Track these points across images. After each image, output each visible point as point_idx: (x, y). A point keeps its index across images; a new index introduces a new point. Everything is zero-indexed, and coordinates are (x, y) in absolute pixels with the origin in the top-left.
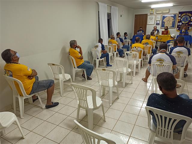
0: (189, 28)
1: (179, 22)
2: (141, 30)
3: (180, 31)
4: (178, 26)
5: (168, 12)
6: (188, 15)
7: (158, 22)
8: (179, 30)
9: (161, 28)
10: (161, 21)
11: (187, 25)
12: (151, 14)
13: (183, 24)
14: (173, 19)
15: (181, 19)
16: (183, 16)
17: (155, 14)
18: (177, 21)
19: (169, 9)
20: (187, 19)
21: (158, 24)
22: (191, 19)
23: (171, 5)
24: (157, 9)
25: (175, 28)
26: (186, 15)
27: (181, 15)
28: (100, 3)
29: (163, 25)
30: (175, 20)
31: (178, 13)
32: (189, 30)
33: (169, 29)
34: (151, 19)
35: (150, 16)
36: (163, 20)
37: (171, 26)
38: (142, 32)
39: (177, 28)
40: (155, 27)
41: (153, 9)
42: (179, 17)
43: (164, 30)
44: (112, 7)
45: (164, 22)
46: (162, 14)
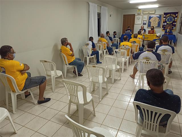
0: (173, 27)
1: (164, 22)
2: (129, 30)
3: (164, 31)
4: (163, 26)
5: (154, 12)
6: (172, 16)
7: (145, 22)
8: (164, 29)
9: (147, 28)
10: (147, 21)
11: (171, 25)
12: (138, 14)
13: (167, 24)
14: (159, 19)
15: (166, 19)
16: (168, 17)
17: (142, 14)
18: (162, 21)
19: (155, 10)
20: (171, 19)
21: (145, 24)
22: (175, 20)
23: (156, 6)
24: (144, 10)
25: (160, 28)
26: (170, 16)
27: (166, 16)
28: (90, 3)
29: (149, 25)
30: (160, 20)
31: (163, 14)
32: (173, 29)
33: (155, 29)
34: (139, 19)
35: (137, 16)
36: (149, 21)
37: (157, 26)
38: (129, 31)
39: (162, 27)
40: (142, 27)
41: (141, 10)
42: (164, 17)
43: (150, 29)
44: (102, 7)
45: (151, 22)
46: (148, 15)
